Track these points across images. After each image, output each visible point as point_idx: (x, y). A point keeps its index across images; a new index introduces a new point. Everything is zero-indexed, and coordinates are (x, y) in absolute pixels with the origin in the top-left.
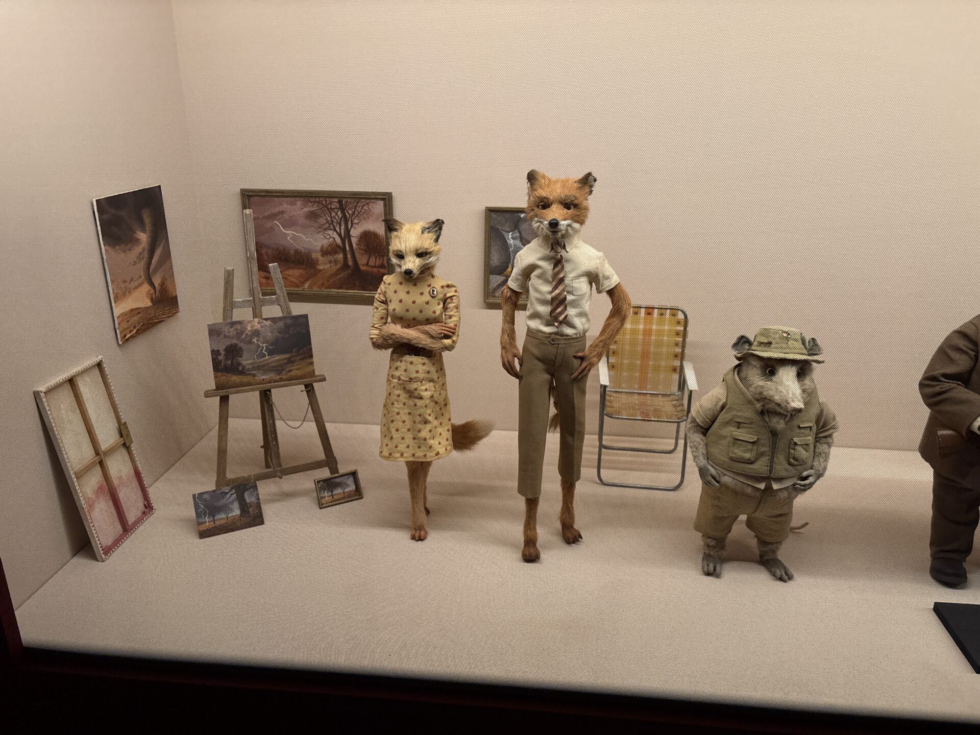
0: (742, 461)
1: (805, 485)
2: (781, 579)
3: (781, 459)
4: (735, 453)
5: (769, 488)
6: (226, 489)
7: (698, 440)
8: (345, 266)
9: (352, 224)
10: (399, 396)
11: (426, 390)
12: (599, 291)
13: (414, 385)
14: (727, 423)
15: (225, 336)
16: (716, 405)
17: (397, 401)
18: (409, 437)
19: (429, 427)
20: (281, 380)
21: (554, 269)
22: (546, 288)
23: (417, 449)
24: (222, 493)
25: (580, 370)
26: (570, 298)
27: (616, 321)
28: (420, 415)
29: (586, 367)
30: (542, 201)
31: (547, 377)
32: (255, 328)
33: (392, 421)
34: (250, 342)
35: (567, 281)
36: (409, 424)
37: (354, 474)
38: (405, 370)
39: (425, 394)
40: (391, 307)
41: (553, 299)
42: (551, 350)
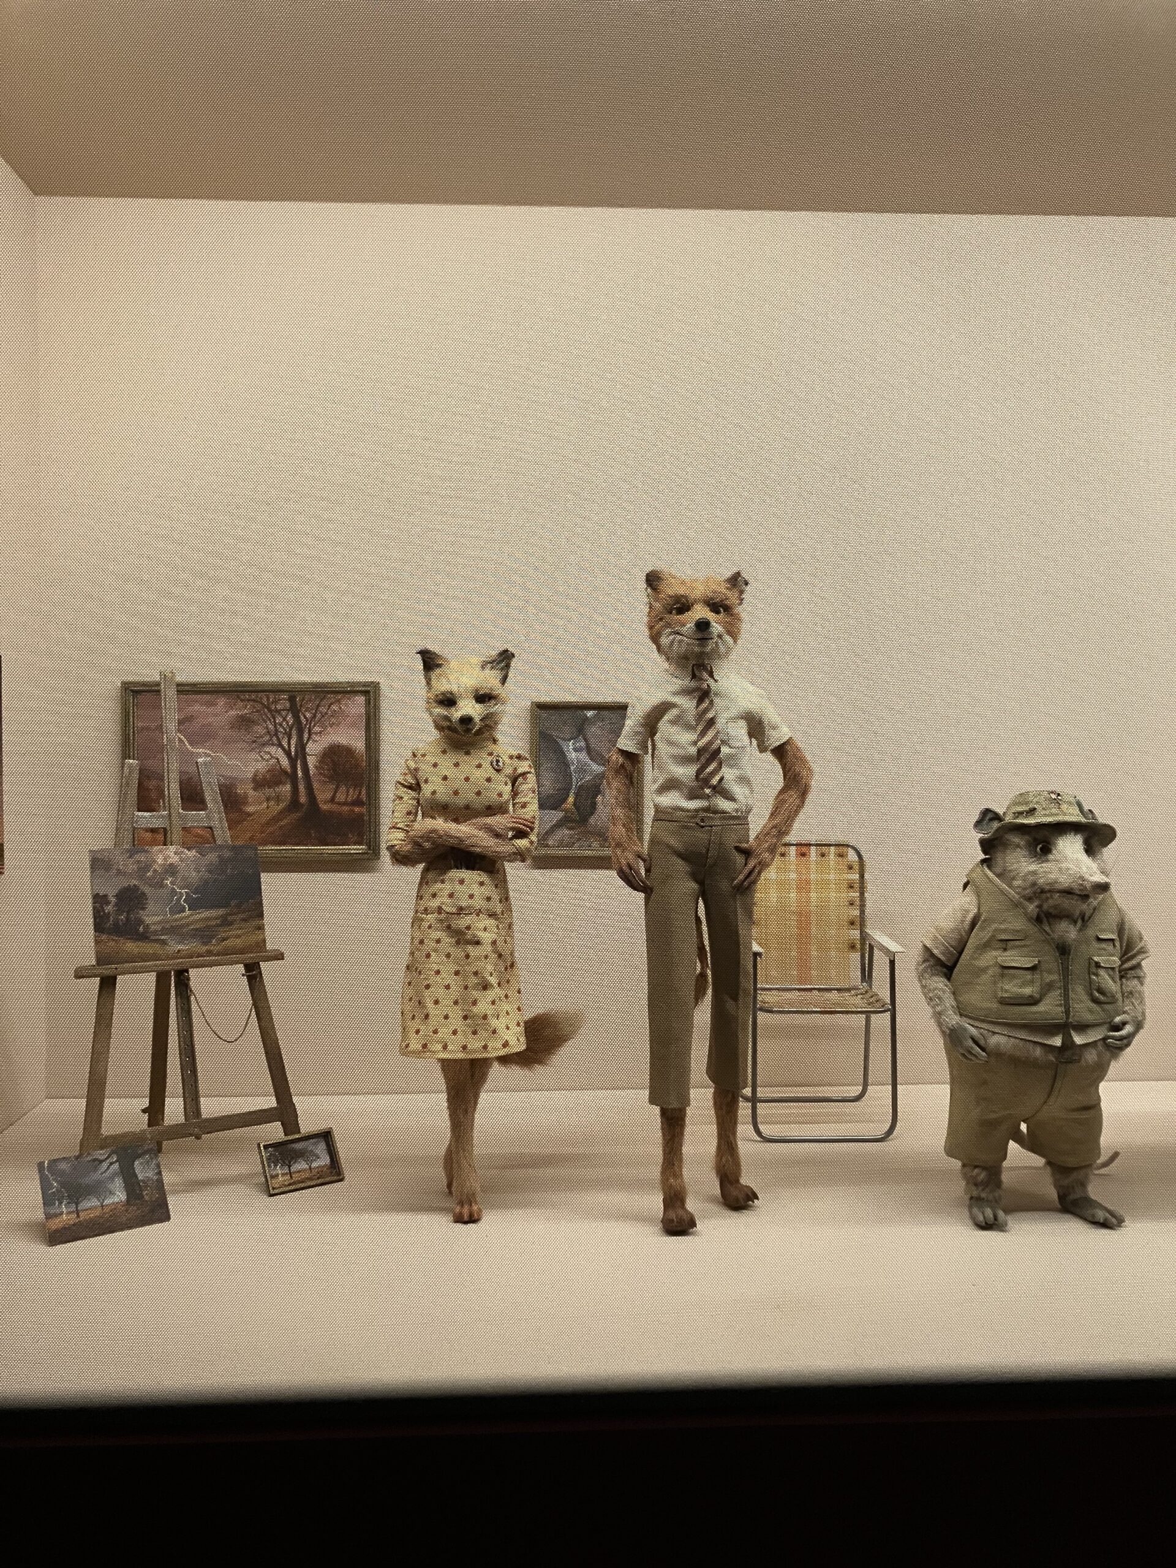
0: (1020, 1001)
1: (1121, 1038)
2: (1105, 1225)
3: (1079, 993)
4: (1006, 991)
5: (1068, 1044)
6: (101, 1154)
7: (941, 985)
8: (294, 804)
9: (310, 734)
10: (438, 941)
11: (485, 929)
12: (762, 749)
13: (463, 922)
14: (986, 946)
15: (119, 872)
16: (963, 922)
17: (436, 951)
18: (456, 1014)
19: (491, 994)
20: (209, 953)
21: (697, 707)
22: (686, 738)
23: (471, 1036)
24: (94, 1160)
25: (746, 871)
26: (725, 750)
27: (793, 797)
28: (476, 973)
29: (755, 867)
30: (677, 602)
31: (694, 886)
32: (170, 861)
33: (428, 987)
34: (162, 885)
35: (720, 723)
36: (455, 991)
37: (326, 1136)
38: (451, 896)
39: (482, 935)
40: (427, 790)
41: (700, 752)
42: (701, 836)
